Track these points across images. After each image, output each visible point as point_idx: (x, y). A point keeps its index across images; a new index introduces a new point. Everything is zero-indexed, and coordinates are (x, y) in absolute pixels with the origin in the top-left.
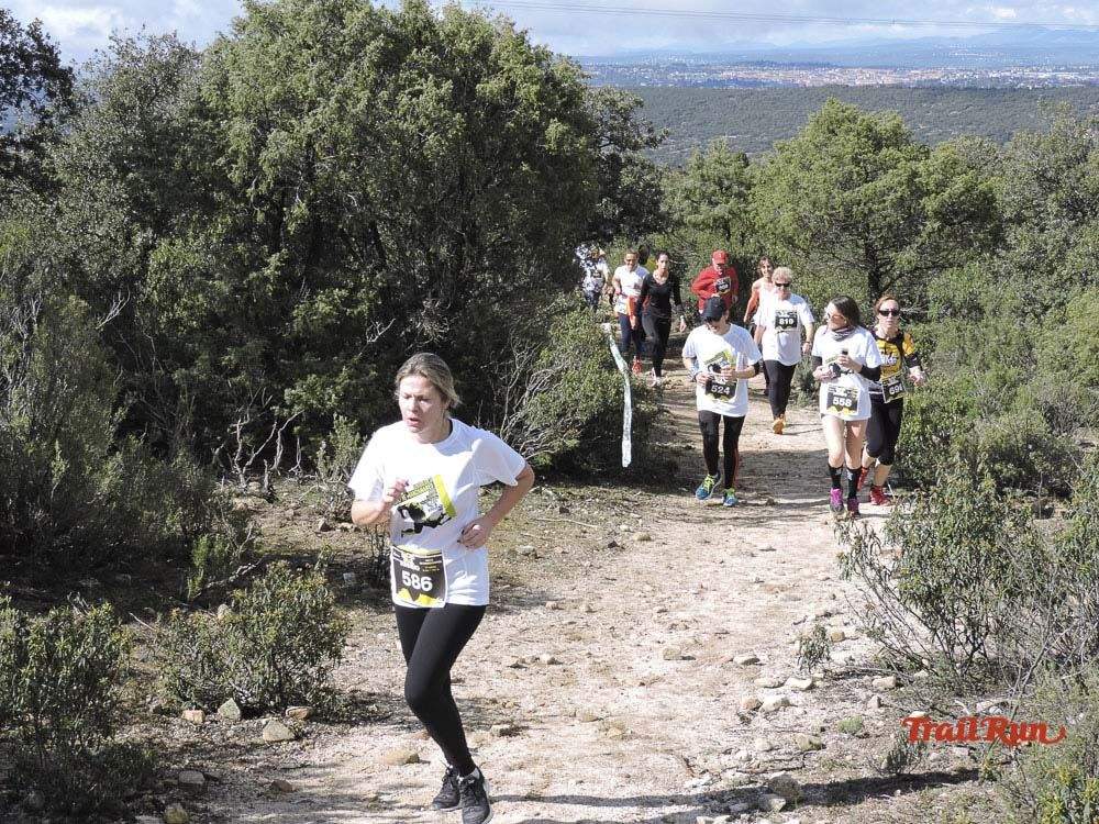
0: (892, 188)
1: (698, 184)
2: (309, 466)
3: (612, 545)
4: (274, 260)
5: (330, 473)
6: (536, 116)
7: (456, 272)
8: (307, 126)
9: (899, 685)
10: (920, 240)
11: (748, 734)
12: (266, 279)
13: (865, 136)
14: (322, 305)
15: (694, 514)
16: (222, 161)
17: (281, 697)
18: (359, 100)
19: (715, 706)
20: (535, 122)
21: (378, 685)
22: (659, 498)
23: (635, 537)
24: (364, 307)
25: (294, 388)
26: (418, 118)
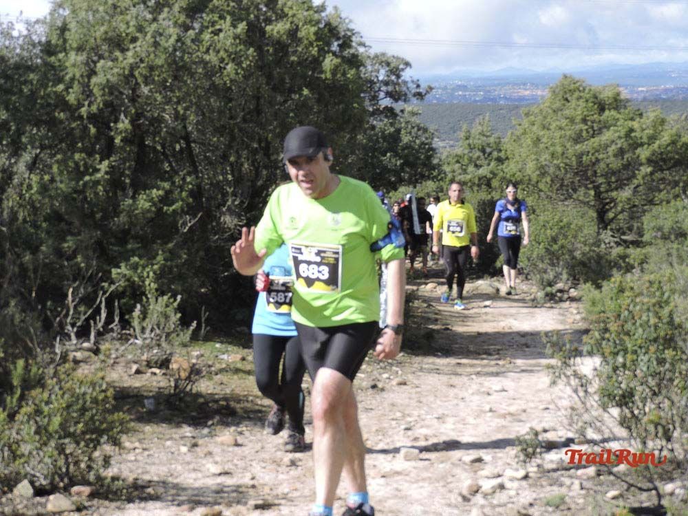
0: (613, 141)
1: (466, 152)
2: (125, 324)
3: (374, 387)
4: (104, 166)
5: (143, 330)
6: (314, 51)
7: (253, 182)
8: (130, 57)
9: (599, 475)
10: (635, 181)
11: (467, 508)
12: (97, 183)
13: (592, 102)
14: (142, 201)
15: (446, 369)
16: (61, 87)
17: (70, 479)
18: (170, 36)
19: (442, 490)
20: (314, 56)
21: (158, 475)
22: (419, 359)
23: (394, 383)
24: (177, 205)
25: (120, 267)
26: (218, 52)
